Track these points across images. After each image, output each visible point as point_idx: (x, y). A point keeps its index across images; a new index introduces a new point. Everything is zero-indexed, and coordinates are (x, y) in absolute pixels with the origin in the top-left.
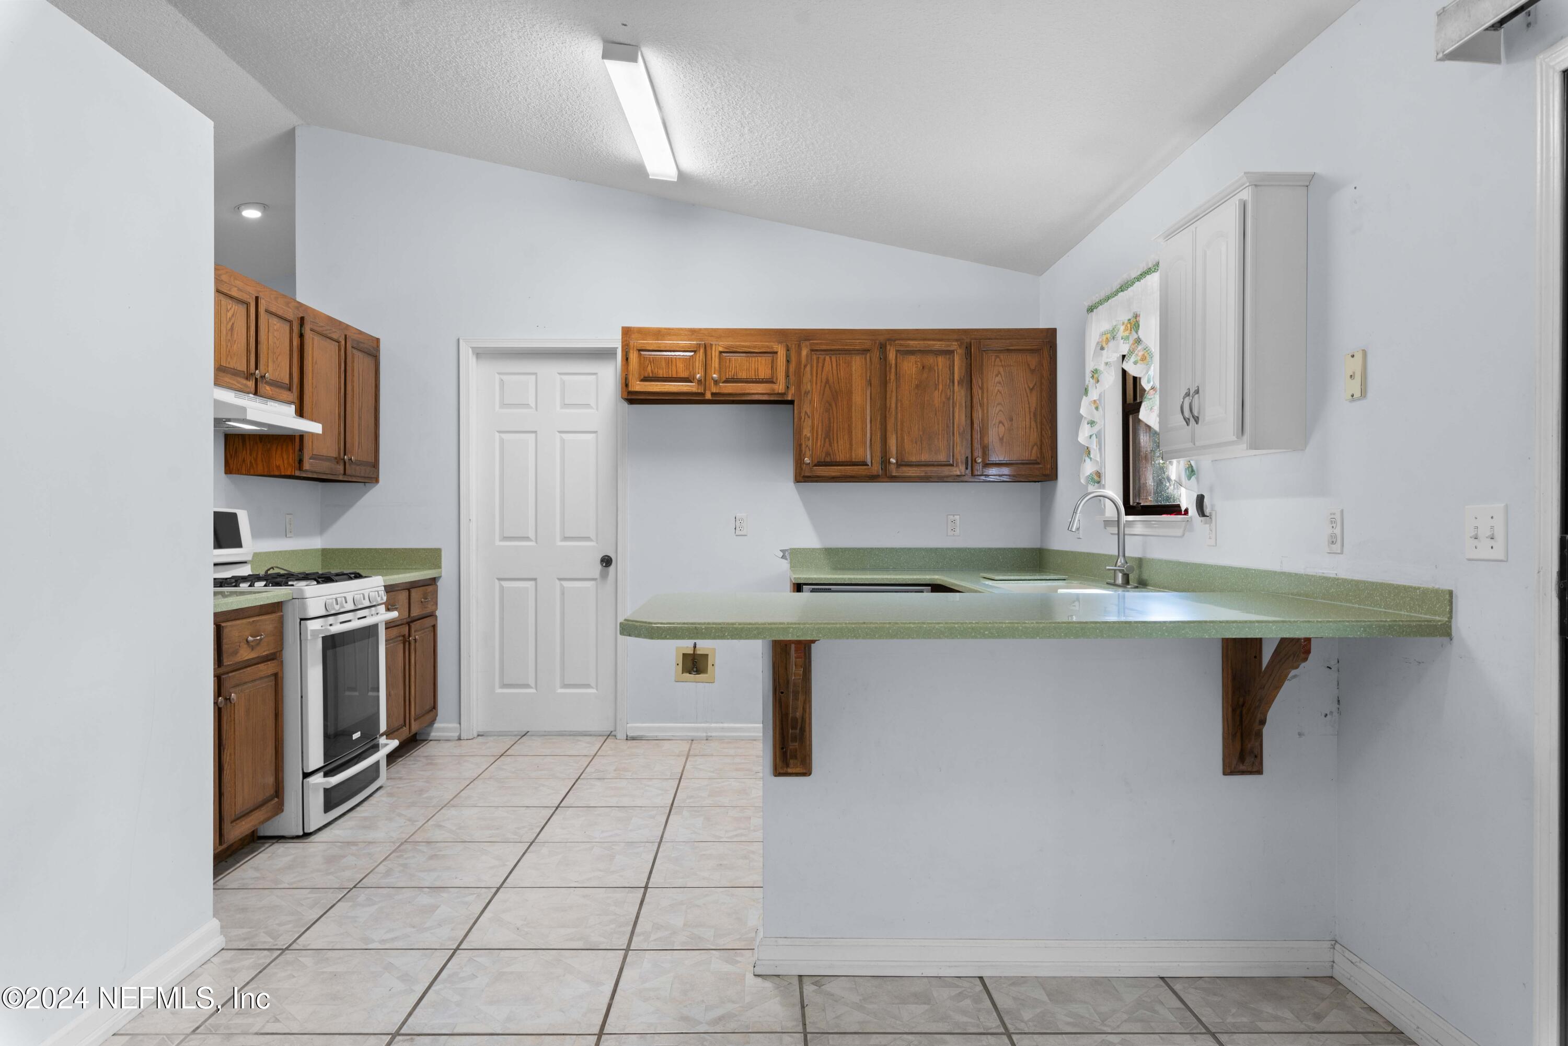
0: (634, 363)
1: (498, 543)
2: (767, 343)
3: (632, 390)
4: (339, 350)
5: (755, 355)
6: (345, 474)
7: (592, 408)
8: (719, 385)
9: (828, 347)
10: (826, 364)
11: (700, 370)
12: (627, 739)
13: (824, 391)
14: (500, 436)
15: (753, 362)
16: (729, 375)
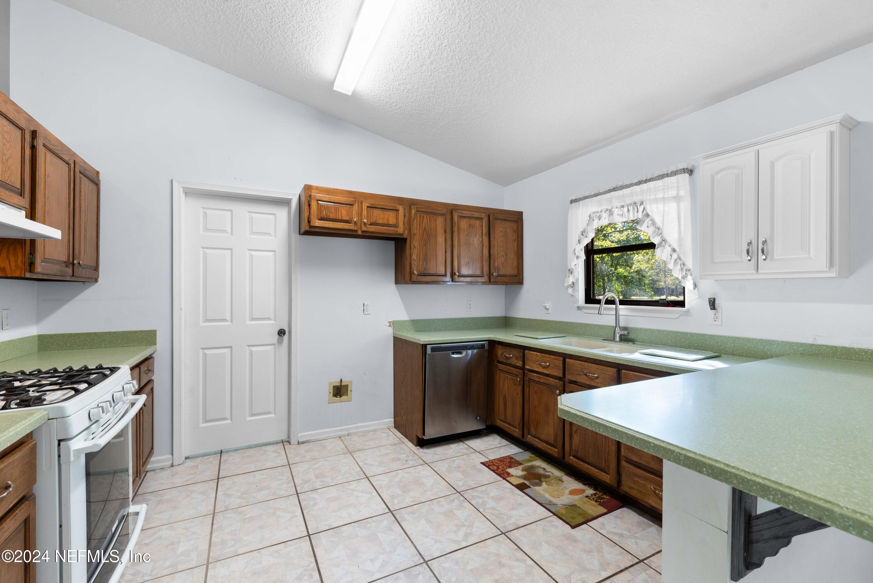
0: (314, 208)
1: (202, 324)
2: (394, 205)
3: (313, 225)
4: (70, 171)
5: (387, 210)
6: (73, 275)
7: (272, 236)
8: (367, 227)
9: (426, 210)
10: (424, 219)
11: (356, 217)
12: (298, 444)
13: (423, 234)
14: (204, 251)
15: (386, 214)
16: (373, 221)
